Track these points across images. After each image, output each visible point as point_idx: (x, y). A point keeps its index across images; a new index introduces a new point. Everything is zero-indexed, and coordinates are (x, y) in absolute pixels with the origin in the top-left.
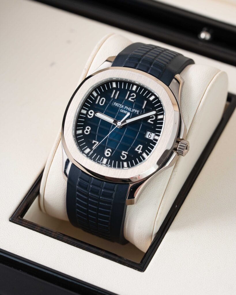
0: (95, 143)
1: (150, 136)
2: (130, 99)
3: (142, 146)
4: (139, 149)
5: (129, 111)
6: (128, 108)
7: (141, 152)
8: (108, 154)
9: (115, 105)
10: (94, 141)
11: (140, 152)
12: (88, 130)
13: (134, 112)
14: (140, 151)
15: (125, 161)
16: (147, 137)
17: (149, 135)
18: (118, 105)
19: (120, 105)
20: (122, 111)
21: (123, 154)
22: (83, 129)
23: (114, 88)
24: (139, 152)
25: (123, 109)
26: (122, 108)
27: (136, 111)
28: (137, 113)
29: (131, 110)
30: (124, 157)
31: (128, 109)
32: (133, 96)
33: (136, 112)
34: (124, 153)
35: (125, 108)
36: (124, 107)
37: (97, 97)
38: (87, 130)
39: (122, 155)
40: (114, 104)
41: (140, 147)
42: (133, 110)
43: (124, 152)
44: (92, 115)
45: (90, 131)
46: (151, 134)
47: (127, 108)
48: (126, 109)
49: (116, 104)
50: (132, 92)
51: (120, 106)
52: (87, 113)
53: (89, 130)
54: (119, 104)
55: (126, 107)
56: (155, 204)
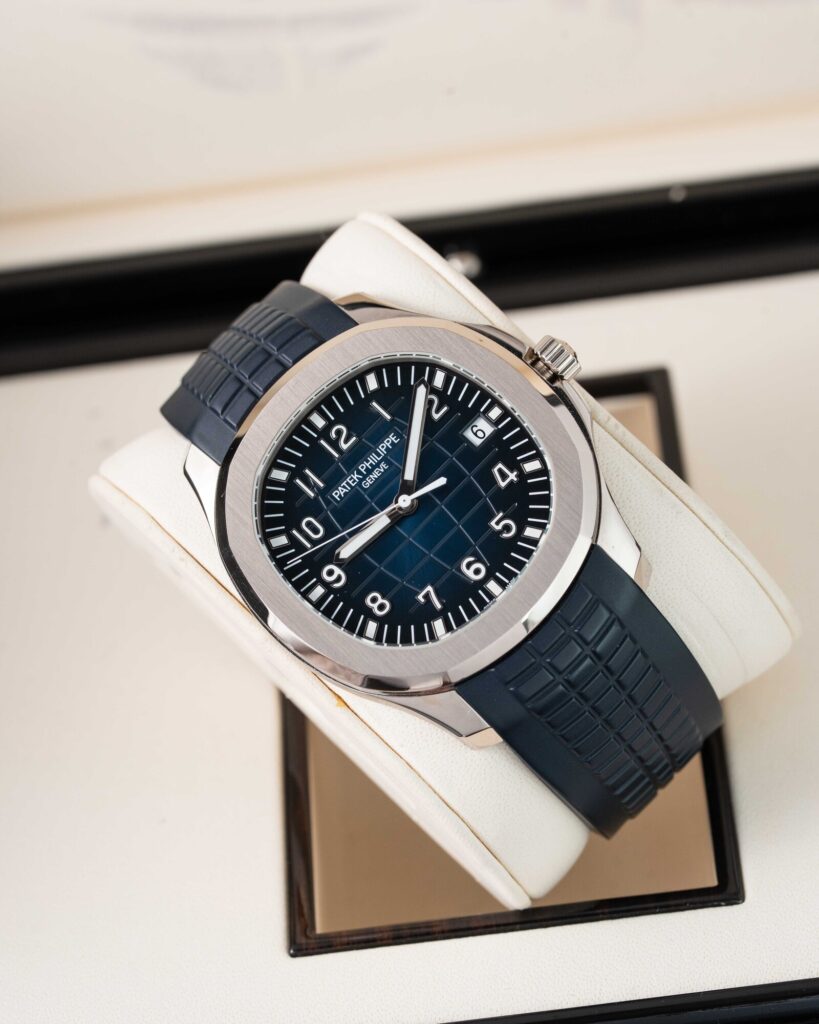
0: (427, 596)
1: (480, 434)
2: (344, 446)
3: (500, 466)
4: (504, 477)
5: (380, 462)
6: (368, 461)
7: (515, 473)
8: (477, 572)
9: (340, 496)
10: (420, 598)
11: (516, 476)
12: (377, 602)
13: (387, 449)
14: (513, 476)
15: (520, 530)
16: (477, 442)
17: (475, 434)
18: (344, 487)
19: (347, 483)
20: (368, 483)
21: (499, 527)
22: (370, 615)
23: (291, 479)
24: (515, 479)
25: (365, 477)
26: (361, 480)
27: (388, 445)
28: (396, 442)
29: (379, 455)
30: (507, 528)
31: (371, 465)
32: (339, 433)
33: (393, 444)
34: (497, 523)
35: (363, 470)
36: (359, 473)
37: (291, 538)
38: (375, 606)
39: (501, 532)
40: (336, 497)
41: (500, 471)
42: (382, 449)
43: (493, 523)
44: (338, 571)
45: (383, 597)
46: (475, 429)
47: (368, 465)
48: (367, 469)
49: (340, 492)
50: (324, 433)
51: (350, 482)
52: (326, 585)
53: (380, 600)
54: (344, 484)
55: (363, 467)
56: (677, 513)
